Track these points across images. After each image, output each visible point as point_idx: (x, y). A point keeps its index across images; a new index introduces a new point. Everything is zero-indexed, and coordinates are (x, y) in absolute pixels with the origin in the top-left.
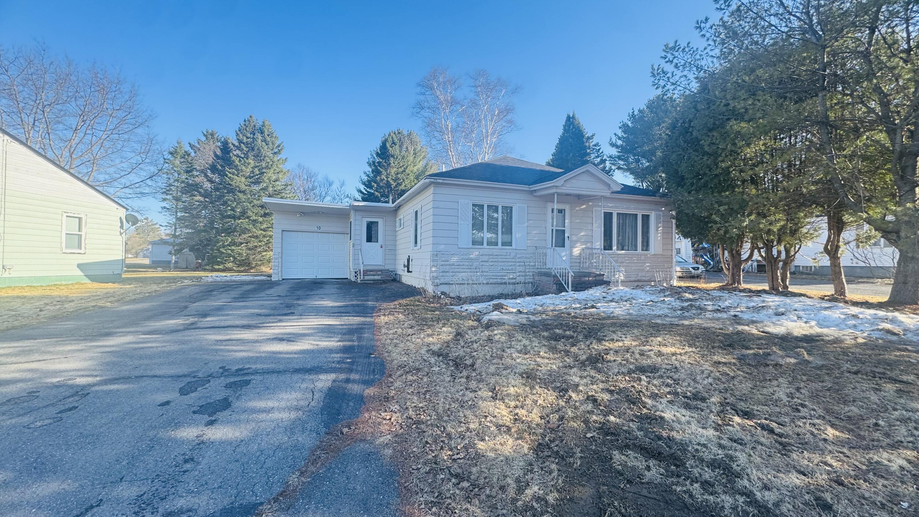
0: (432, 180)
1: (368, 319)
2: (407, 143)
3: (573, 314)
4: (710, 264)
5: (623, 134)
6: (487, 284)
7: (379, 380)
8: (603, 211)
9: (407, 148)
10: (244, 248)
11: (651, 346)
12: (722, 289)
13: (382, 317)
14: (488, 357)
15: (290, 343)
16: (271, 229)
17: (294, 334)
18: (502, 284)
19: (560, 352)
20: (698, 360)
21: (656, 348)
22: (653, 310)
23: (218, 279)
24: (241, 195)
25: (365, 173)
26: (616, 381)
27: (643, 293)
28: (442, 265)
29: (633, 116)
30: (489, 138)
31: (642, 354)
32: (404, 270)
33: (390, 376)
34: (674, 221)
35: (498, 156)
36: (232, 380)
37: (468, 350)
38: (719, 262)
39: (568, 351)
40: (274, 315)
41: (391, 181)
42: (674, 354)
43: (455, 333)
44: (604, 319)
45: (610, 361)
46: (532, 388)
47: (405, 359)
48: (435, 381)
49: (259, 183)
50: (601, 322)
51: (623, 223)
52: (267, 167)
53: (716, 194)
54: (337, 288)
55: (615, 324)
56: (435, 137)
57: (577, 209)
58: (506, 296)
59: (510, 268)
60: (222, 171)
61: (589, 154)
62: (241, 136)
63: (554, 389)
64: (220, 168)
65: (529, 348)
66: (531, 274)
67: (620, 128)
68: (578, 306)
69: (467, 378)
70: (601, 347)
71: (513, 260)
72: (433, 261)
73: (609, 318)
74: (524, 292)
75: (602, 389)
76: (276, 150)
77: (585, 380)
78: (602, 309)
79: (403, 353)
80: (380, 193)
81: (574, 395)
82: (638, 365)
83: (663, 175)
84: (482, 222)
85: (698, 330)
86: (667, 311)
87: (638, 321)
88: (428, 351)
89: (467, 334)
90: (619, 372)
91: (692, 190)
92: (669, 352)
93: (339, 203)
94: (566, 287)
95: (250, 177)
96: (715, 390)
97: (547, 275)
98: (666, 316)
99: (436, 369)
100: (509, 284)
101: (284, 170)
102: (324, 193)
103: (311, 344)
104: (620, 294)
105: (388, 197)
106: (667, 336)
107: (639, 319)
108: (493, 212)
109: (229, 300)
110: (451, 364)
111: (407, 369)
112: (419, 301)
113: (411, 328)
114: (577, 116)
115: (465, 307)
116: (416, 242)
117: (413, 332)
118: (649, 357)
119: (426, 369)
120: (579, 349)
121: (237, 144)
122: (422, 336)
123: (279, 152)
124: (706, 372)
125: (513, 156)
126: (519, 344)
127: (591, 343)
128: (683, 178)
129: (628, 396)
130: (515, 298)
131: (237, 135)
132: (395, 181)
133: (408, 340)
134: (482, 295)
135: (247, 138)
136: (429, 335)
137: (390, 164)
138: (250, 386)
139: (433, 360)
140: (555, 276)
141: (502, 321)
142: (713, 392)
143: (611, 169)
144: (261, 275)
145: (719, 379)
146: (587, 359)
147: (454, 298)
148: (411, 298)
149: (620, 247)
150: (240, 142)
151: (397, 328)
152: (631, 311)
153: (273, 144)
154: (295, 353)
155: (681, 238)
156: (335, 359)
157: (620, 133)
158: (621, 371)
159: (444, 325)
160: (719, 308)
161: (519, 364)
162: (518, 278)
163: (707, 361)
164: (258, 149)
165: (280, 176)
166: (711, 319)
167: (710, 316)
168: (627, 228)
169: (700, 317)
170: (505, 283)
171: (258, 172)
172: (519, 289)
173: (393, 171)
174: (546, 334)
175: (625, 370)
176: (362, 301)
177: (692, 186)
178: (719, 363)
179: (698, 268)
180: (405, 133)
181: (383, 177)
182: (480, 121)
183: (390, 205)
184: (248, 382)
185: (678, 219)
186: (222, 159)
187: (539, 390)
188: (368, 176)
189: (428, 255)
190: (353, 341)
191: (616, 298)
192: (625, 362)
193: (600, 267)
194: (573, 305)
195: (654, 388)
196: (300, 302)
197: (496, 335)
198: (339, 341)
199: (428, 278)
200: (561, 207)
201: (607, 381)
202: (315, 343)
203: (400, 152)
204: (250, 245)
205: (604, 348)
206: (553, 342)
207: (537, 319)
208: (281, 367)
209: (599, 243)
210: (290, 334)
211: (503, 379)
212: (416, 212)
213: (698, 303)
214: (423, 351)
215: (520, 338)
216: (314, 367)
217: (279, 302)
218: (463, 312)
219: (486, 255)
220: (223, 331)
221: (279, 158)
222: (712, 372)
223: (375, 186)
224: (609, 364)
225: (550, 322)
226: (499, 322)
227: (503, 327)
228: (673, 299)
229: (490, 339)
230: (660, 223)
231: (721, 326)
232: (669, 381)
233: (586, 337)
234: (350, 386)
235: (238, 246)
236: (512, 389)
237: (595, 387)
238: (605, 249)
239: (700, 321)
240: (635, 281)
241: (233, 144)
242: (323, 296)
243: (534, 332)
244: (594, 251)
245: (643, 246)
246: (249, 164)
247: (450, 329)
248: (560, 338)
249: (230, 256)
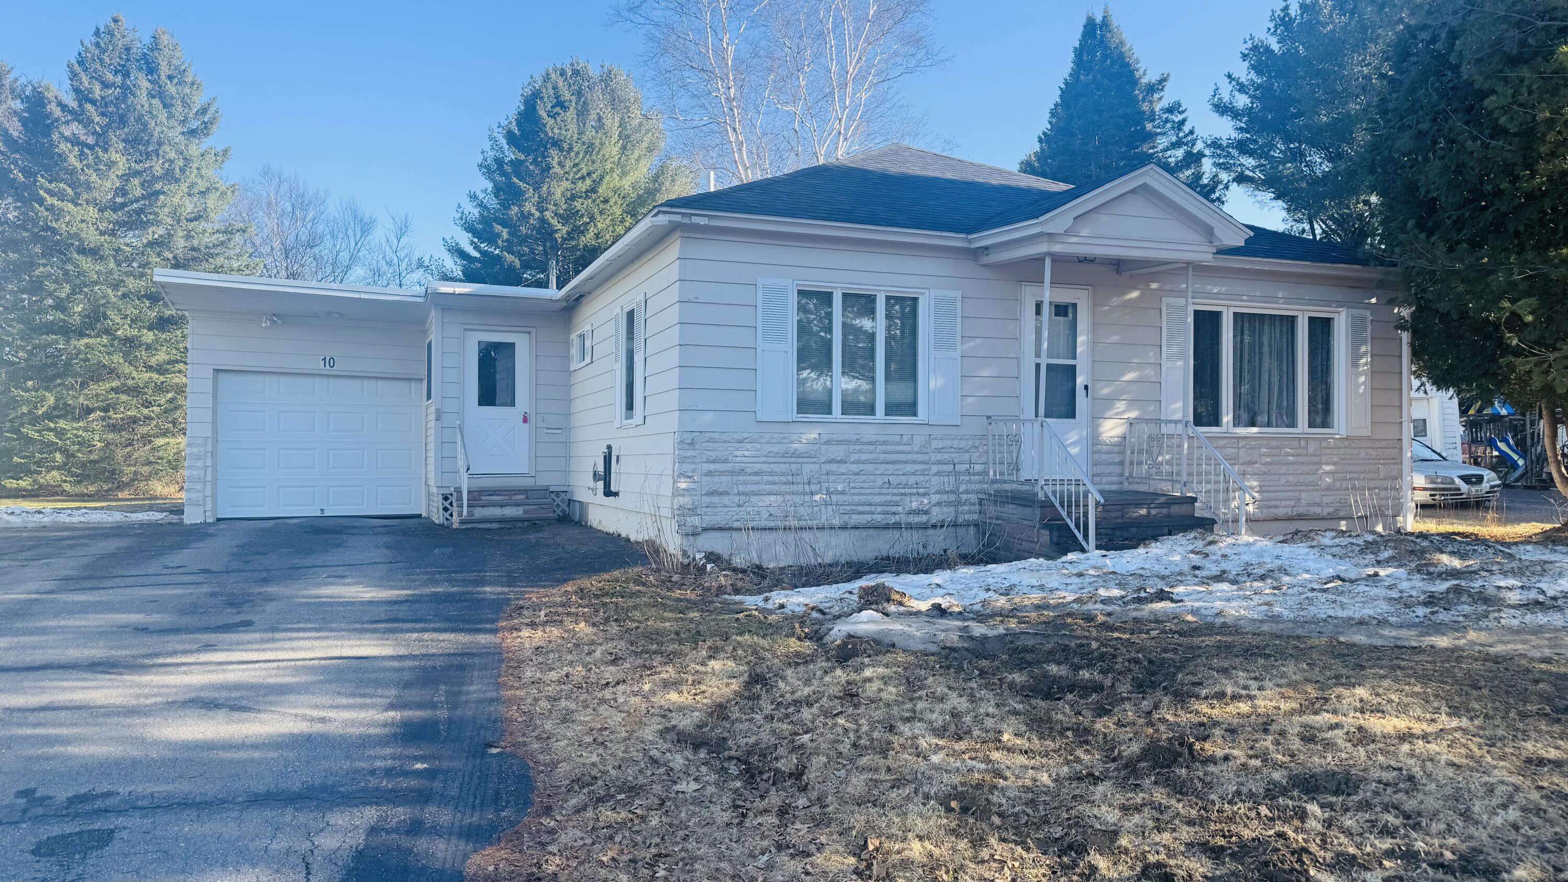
0: (677, 218)
1: (483, 639)
2: (598, 103)
3: (1101, 618)
4: (1515, 466)
5: (1253, 75)
6: (844, 528)
7: (512, 824)
8: (1191, 309)
9: (600, 119)
10: (97, 426)
11: (1335, 712)
12: (1548, 539)
13: (526, 633)
14: (845, 747)
15: (236, 715)
16: (181, 366)
17: (251, 687)
18: (887, 527)
19: (1062, 733)
20: (1477, 753)
21: (1351, 720)
22: (1343, 606)
23: (15, 521)
24: (86, 263)
25: (473, 197)
26: (1231, 819)
27: (1313, 554)
28: (709, 473)
29: (1283, 22)
30: (849, 90)
31: (1309, 737)
32: (594, 490)
33: (548, 811)
34: (1406, 336)
35: (876, 145)
36: (55, 830)
37: (785, 727)
38: (1542, 459)
39: (1087, 731)
40: (189, 630)
41: (554, 222)
42: (1405, 737)
43: (746, 677)
44: (1195, 631)
45: (1212, 760)
46: (978, 842)
47: (594, 758)
48: (683, 825)
49: (144, 225)
50: (1184, 640)
51: (1252, 346)
52: (169, 176)
53: (1530, 255)
54: (388, 547)
55: (1228, 647)
56: (685, 86)
57: (1115, 301)
58: (899, 565)
59: (912, 480)
60: (25, 187)
61: (1151, 136)
62: (85, 80)
63: (1044, 845)
64: (21, 177)
65: (968, 719)
66: (974, 498)
67: (1244, 56)
68: (1116, 592)
69: (783, 812)
70: (1185, 718)
71: (921, 457)
72: (682, 460)
73: (1209, 628)
74: (952, 553)
75: (1189, 845)
76: (195, 124)
77: (1137, 819)
78: (1189, 604)
79: (588, 739)
80: (520, 255)
81: (1102, 863)
82: (1297, 769)
83: (1374, 199)
84: (828, 345)
85: (1477, 666)
86: (1384, 607)
87: (1298, 638)
88: (663, 733)
89: (783, 678)
90: (1238, 793)
91: (1459, 242)
92: (1389, 729)
93: (393, 288)
94: (1080, 537)
95: (116, 208)
96: (1528, 843)
97: (1024, 499)
98: (1382, 622)
99: (688, 787)
100: (910, 527)
101: (222, 186)
102: (344, 256)
103: (304, 718)
104: (1246, 558)
105: (544, 269)
106: (1386, 683)
107: (1300, 632)
108: (861, 315)
109: (50, 585)
110: (733, 769)
111: (599, 788)
112: (637, 582)
113: (614, 662)
114: (1115, 22)
115: (778, 597)
116: (630, 406)
117: (621, 676)
118: (1329, 745)
119: (657, 789)
120: (1119, 724)
121: (73, 104)
122: (647, 687)
123: (205, 130)
124: (1500, 789)
125: (921, 144)
126: (938, 707)
127: (1156, 707)
128: (1431, 206)
129: (1266, 864)
130: (927, 570)
131: (74, 76)
132: (565, 218)
133: (603, 701)
134: (828, 559)
135: (105, 85)
136: (666, 685)
137: (549, 167)
138: (115, 847)
139: (678, 761)
140: (1047, 505)
141: (887, 640)
142: (1520, 851)
143: (1215, 182)
144: (151, 508)
145: (1539, 811)
146: (1145, 753)
147: (743, 571)
148: (616, 573)
149: (1245, 416)
150: (82, 96)
151: (571, 664)
152: (1277, 609)
153: (186, 104)
154: (255, 746)
155: (1428, 386)
156: (379, 764)
157: (1243, 72)
158: (1244, 790)
159: (714, 653)
160: (1541, 598)
161: (937, 768)
162: (935, 511)
163: (1502, 758)
164: (139, 119)
165: (211, 200)
166: (1512, 631)
167: (1515, 622)
168: (1266, 358)
169: (1483, 623)
170: (897, 526)
171: (139, 192)
172: (938, 542)
173: (559, 190)
174: (1018, 678)
175: (1257, 787)
176: (465, 582)
177: (1460, 231)
178: (1541, 762)
179: (1480, 479)
180: (594, 72)
181: (529, 207)
182: (821, 35)
183: (552, 293)
184: (105, 838)
185: (1416, 334)
186: (28, 149)
187: (1000, 850)
188: (481, 205)
189: (668, 444)
190: (433, 706)
191: (1233, 567)
192: (1257, 763)
193: (1184, 478)
194: (1102, 592)
195: (1343, 839)
196: (271, 589)
197: (870, 680)
198: (392, 707)
199: (666, 512)
200: (1065, 296)
201: (1202, 822)
202: (316, 713)
203: (581, 133)
204: (115, 416)
205: (1195, 720)
206: (1041, 704)
207: (992, 633)
208: (211, 789)
209: (1179, 405)
210: (237, 687)
211: (891, 814)
212: (631, 315)
213: (1477, 584)
214: (649, 732)
215: (940, 690)
216: (313, 788)
217: (205, 589)
218: (771, 612)
219: (839, 442)
220: (29, 681)
221: (203, 148)
222: (1517, 789)
223: (505, 235)
224: (1211, 768)
225: (1030, 642)
226: (878, 642)
227: (889, 658)
228: (1401, 572)
229: (850, 695)
230: (1364, 342)
231: (1547, 652)
232: (1390, 819)
233: (1141, 687)
234: (422, 844)
235: (78, 420)
236: (916, 845)
237: (1166, 837)
238: (1198, 421)
239: (1483, 637)
240: (1290, 519)
241: (60, 104)
242: (340, 571)
243: (982, 673)
244: (1165, 429)
245: (1312, 411)
246: (111, 164)
247: (731, 664)
248: (1061, 690)
249: (51, 447)
